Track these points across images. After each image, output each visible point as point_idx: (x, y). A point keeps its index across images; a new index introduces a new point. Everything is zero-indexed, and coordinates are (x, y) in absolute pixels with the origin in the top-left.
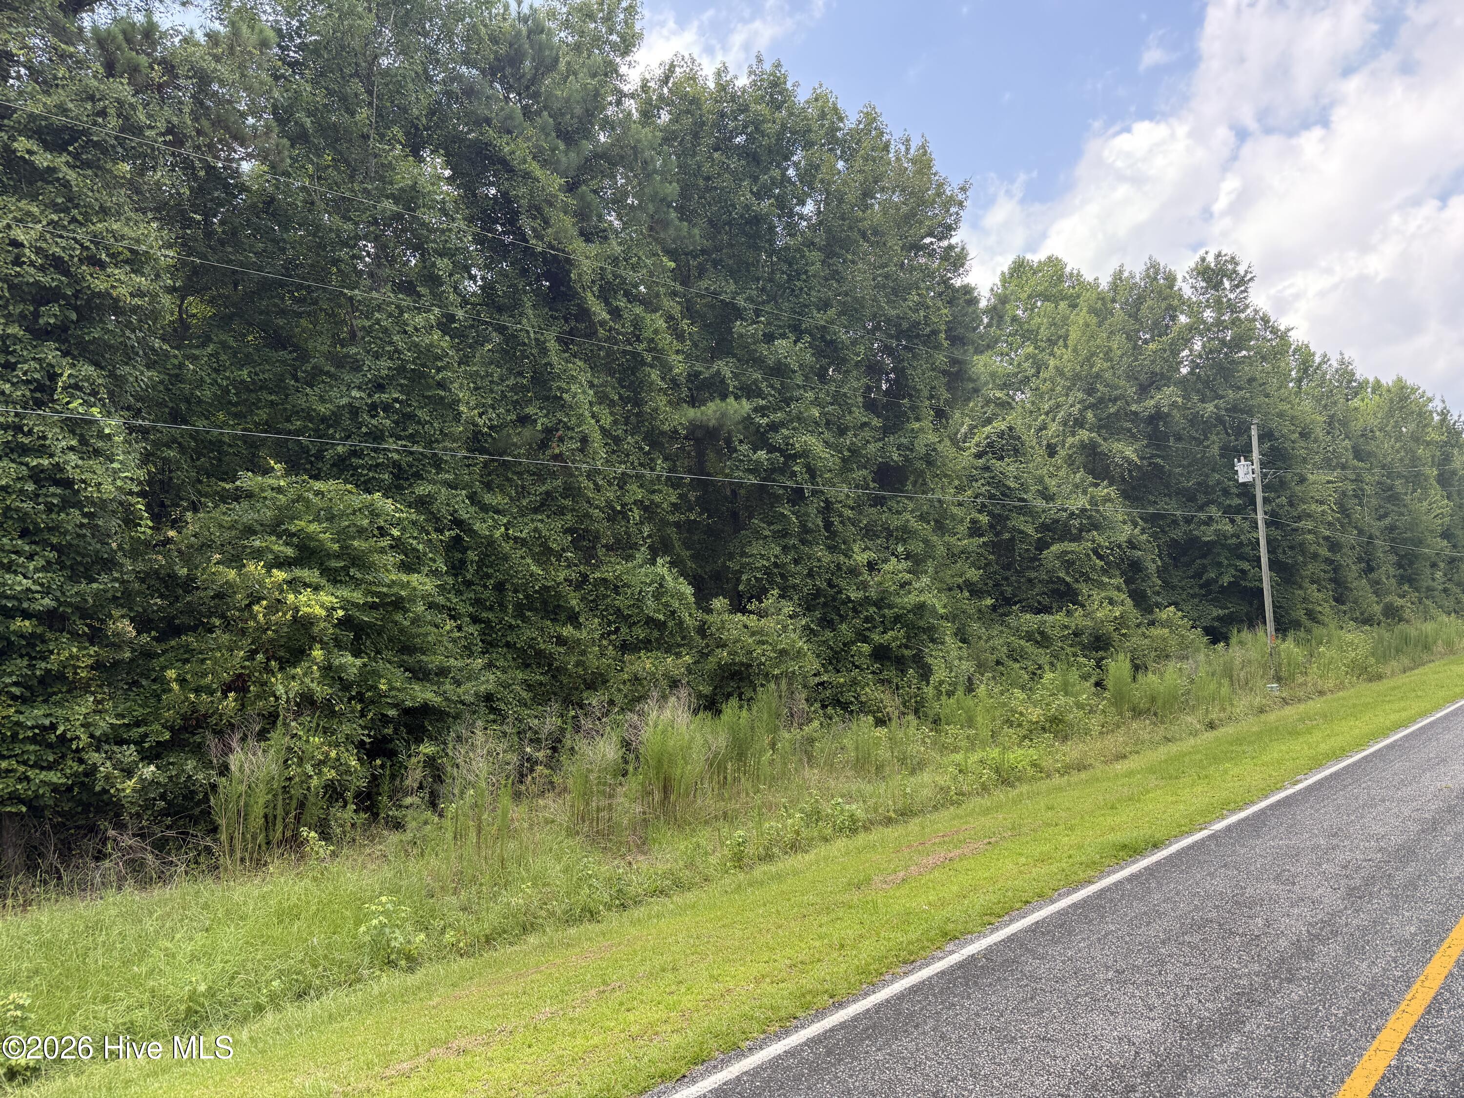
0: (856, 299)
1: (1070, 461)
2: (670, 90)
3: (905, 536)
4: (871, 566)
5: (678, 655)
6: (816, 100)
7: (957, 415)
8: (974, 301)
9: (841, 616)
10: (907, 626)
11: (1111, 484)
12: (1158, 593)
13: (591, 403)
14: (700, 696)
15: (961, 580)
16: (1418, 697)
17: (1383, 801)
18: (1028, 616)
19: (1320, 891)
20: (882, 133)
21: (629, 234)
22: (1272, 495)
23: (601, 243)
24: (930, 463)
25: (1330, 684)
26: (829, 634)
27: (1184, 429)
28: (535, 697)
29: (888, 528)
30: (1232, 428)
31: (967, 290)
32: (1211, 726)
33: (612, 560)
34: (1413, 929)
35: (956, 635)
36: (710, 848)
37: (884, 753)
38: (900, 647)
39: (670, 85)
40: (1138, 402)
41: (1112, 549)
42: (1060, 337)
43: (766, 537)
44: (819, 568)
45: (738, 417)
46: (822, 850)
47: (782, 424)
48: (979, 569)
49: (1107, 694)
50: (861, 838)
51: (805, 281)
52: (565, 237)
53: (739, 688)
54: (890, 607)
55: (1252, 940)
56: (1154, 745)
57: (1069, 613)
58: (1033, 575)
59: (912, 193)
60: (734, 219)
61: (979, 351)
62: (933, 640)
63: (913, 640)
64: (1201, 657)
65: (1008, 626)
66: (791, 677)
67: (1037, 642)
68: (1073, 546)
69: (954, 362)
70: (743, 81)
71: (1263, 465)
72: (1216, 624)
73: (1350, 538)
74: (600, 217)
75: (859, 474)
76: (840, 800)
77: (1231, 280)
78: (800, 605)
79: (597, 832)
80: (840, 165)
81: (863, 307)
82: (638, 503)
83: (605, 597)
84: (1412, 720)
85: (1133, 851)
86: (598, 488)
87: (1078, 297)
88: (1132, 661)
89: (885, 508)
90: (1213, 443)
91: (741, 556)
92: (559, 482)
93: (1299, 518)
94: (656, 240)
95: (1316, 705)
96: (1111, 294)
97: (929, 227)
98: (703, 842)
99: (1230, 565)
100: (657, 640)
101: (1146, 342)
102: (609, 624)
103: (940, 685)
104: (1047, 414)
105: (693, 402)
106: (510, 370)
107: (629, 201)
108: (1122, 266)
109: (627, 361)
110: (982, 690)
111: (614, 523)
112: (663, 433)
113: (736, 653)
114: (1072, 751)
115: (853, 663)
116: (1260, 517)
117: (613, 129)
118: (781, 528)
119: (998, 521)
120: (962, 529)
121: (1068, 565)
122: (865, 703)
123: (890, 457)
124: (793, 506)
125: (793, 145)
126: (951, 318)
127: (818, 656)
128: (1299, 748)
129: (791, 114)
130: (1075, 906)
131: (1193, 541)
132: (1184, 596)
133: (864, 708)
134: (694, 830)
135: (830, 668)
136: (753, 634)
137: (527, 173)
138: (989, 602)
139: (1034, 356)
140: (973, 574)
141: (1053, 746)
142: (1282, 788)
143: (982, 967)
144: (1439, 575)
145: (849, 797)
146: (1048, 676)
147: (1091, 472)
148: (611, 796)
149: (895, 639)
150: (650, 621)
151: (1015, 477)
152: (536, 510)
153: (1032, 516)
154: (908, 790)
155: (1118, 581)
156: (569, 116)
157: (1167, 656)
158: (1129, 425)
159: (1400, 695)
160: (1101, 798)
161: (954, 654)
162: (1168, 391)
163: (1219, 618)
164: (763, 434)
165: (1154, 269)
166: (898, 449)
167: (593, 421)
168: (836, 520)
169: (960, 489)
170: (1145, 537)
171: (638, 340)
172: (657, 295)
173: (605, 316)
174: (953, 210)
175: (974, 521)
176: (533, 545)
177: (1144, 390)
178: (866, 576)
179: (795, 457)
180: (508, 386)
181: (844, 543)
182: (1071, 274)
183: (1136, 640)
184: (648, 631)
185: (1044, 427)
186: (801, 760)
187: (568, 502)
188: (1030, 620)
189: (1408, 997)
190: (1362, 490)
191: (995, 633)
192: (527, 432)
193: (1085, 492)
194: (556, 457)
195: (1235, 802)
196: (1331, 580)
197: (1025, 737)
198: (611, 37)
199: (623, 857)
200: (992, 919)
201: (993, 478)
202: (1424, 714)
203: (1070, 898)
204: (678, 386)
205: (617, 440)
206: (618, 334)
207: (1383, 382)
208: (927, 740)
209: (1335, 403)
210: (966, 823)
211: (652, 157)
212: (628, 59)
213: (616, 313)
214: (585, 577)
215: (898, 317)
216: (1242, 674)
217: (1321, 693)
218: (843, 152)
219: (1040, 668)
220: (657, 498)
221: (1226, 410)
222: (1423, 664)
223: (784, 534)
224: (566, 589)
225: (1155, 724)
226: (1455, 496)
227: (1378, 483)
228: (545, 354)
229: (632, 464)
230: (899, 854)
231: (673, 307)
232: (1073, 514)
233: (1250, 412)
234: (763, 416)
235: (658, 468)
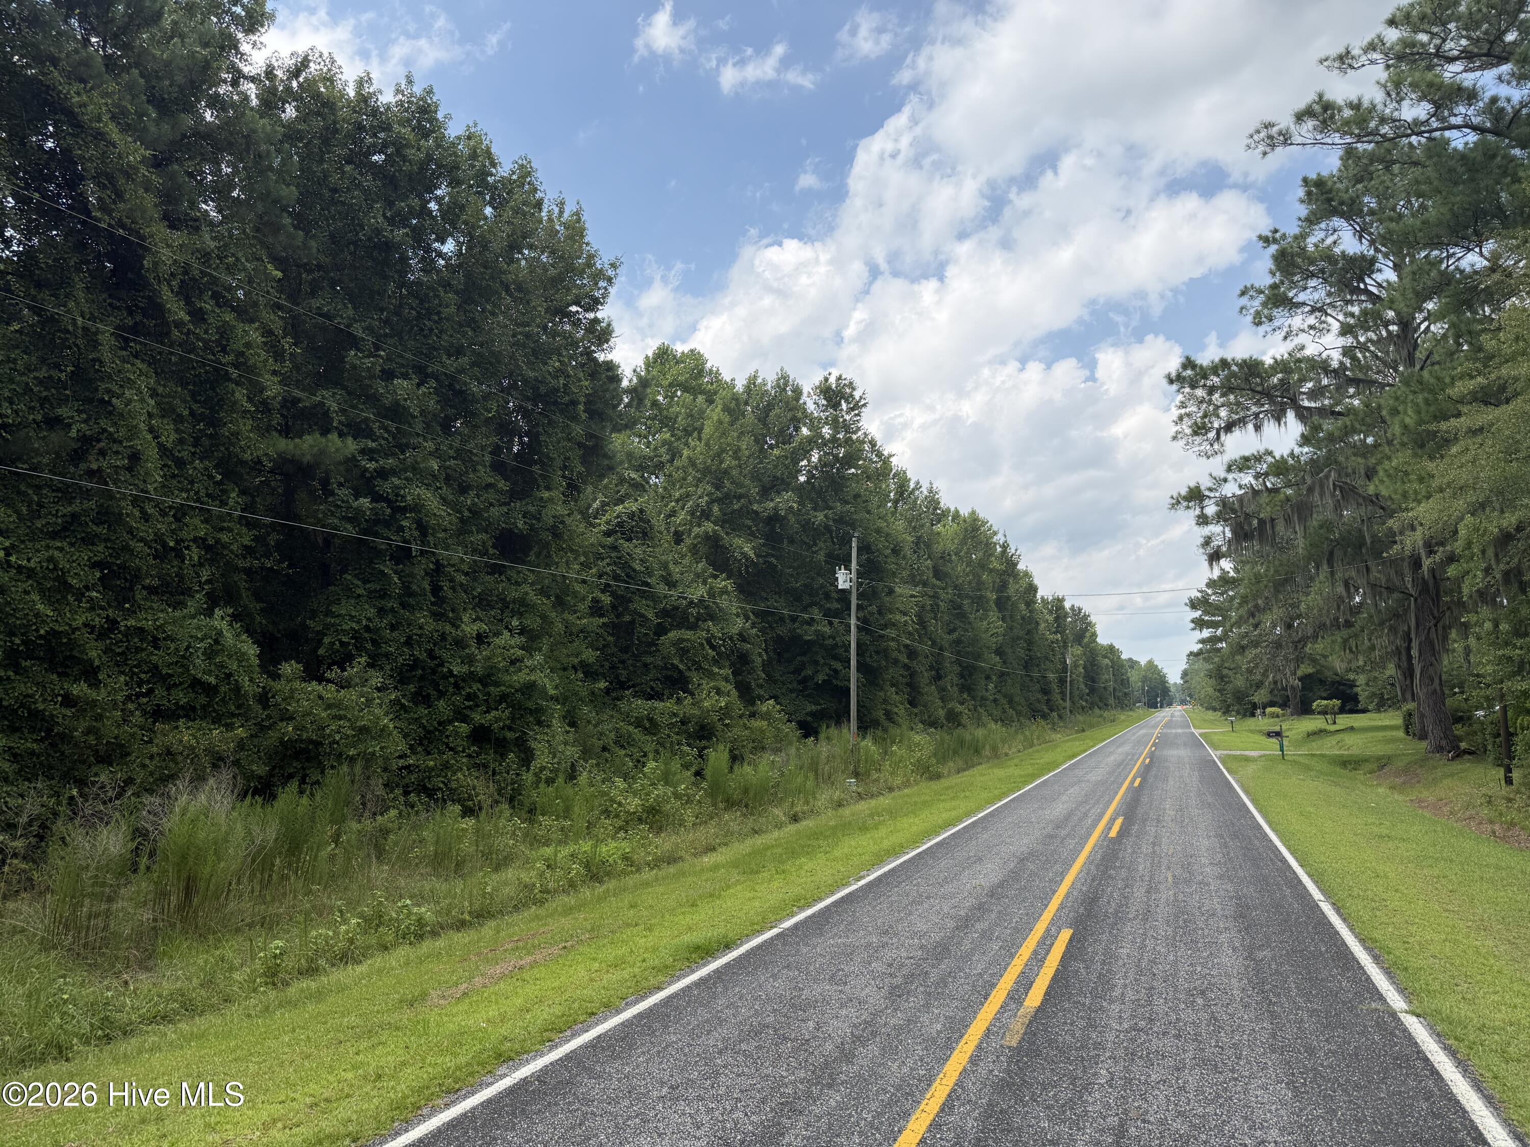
0: (492, 353)
1: (694, 549)
2: (300, 85)
3: (522, 609)
4: (480, 638)
5: (230, 727)
6: (469, 138)
7: (590, 489)
8: (617, 379)
9: (440, 691)
10: (513, 706)
11: (728, 578)
12: (761, 686)
13: (150, 415)
14: (249, 777)
15: (576, 661)
16: (966, 797)
17: (928, 898)
18: (640, 702)
19: (867, 990)
20: (536, 190)
21: (230, 231)
22: (866, 603)
23: (190, 233)
24: (557, 535)
25: (898, 781)
26: (423, 711)
27: (797, 533)
28: (20, 770)
29: (504, 599)
30: (837, 538)
31: (610, 366)
32: (795, 819)
33: (155, 606)
34: (939, 1027)
35: (565, 717)
36: (237, 962)
37: (467, 846)
38: (503, 728)
39: (301, 79)
40: (760, 502)
41: (724, 641)
42: (695, 429)
43: (359, 596)
44: (420, 636)
45: (340, 457)
46: (378, 961)
47: (393, 472)
48: (597, 650)
49: (704, 785)
50: (427, 946)
51: (435, 322)
52: (142, 218)
53: (304, 769)
54: (497, 684)
55: (803, 1044)
56: (742, 836)
57: (679, 701)
58: (649, 660)
59: (562, 257)
60: (361, 240)
61: (617, 429)
62: (539, 723)
63: (518, 722)
64: (793, 751)
65: (619, 711)
66: (369, 759)
67: (646, 729)
68: (688, 634)
69: (590, 436)
70: (387, 98)
71: (859, 575)
72: (809, 719)
73: (925, 648)
74: (193, 205)
75: (478, 538)
76: (408, 902)
77: (848, 402)
78: (392, 676)
79: (85, 946)
80: (488, 211)
81: (499, 362)
82: (200, 542)
83: (139, 650)
84: (960, 820)
85: (705, 952)
86: (146, 517)
87: (716, 393)
88: (731, 751)
89: (503, 578)
90: (821, 549)
91: (326, 615)
92: (92, 504)
93: (885, 627)
94: (262, 243)
95: (884, 801)
96: (745, 396)
97: (577, 296)
98: (229, 954)
99: (825, 664)
100: (204, 707)
101: (771, 447)
102: (140, 684)
103: (541, 771)
104: (677, 501)
105: (286, 431)
106: (43, 360)
107: (235, 194)
108: (756, 372)
109: (206, 372)
110: (583, 778)
111: (162, 561)
112: (243, 463)
113: (303, 728)
114: (664, 843)
115: (447, 745)
116: (853, 621)
117: (224, 109)
118: (378, 588)
119: (621, 602)
120: (583, 607)
121: (683, 652)
122: (455, 789)
123: (515, 523)
124: (397, 564)
125: (437, 178)
126: (591, 391)
127: (405, 736)
128: (865, 843)
129: (439, 146)
130: (640, 1016)
131: (796, 639)
132: (784, 691)
133: (454, 796)
134: (219, 941)
135: (419, 749)
136: (329, 707)
137: (101, 134)
138: (602, 685)
139: (670, 444)
140: (590, 655)
141: (647, 838)
142: (848, 884)
143: (534, 1091)
144: (991, 686)
145: (420, 898)
146: (652, 764)
147: (712, 563)
148: (110, 900)
149: (497, 720)
150: (196, 683)
151: (641, 560)
152: (54, 535)
153: (653, 600)
154: (489, 889)
155: (727, 672)
156: (167, 83)
157: (763, 748)
158: (749, 523)
159: (952, 795)
160: (683, 894)
161: (560, 738)
162: (787, 495)
163: (812, 714)
164: (369, 480)
165: (783, 381)
166: (524, 517)
167: (149, 437)
168: (446, 585)
169: (586, 566)
170: (754, 631)
171: (224, 350)
172: (255, 304)
173: (183, 315)
174: (602, 284)
175: (596, 601)
176: (44, 578)
177: (766, 492)
178: (474, 650)
179: (404, 510)
180: (35, 378)
181: (453, 611)
182: (711, 370)
183: (737, 731)
184: (193, 695)
185: (673, 513)
186: (369, 855)
187: (102, 530)
188: (641, 706)
189: (928, 1096)
190: (938, 605)
191: (606, 717)
192: (55, 437)
193: (705, 582)
194: (91, 474)
195: (805, 899)
196: (907, 684)
197: (621, 828)
198: (234, 9)
199: (118, 975)
200: (553, 1035)
201: (620, 558)
202: (968, 815)
203: (637, 1006)
204: (269, 410)
205: (180, 463)
206: (198, 339)
207: (961, 513)
208: (518, 833)
209: (922, 526)
210: (545, 925)
211: (268, 152)
212: (253, 38)
213: (198, 316)
214: (113, 623)
215: (536, 379)
216: (827, 768)
217: (891, 789)
218: (492, 198)
219: (645, 756)
220: (225, 537)
221: (834, 520)
222: (973, 766)
223: (383, 595)
224: (84, 636)
225: (744, 815)
226: (1008, 619)
227: (951, 601)
228: (95, 347)
229: (197, 493)
230: (466, 963)
231: (275, 321)
232: (692, 602)
233: (853, 525)
234: (371, 460)
235: (231, 502)
